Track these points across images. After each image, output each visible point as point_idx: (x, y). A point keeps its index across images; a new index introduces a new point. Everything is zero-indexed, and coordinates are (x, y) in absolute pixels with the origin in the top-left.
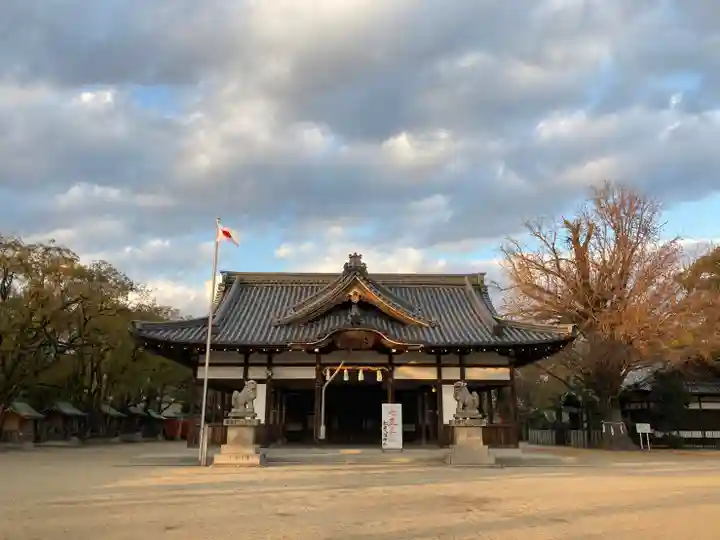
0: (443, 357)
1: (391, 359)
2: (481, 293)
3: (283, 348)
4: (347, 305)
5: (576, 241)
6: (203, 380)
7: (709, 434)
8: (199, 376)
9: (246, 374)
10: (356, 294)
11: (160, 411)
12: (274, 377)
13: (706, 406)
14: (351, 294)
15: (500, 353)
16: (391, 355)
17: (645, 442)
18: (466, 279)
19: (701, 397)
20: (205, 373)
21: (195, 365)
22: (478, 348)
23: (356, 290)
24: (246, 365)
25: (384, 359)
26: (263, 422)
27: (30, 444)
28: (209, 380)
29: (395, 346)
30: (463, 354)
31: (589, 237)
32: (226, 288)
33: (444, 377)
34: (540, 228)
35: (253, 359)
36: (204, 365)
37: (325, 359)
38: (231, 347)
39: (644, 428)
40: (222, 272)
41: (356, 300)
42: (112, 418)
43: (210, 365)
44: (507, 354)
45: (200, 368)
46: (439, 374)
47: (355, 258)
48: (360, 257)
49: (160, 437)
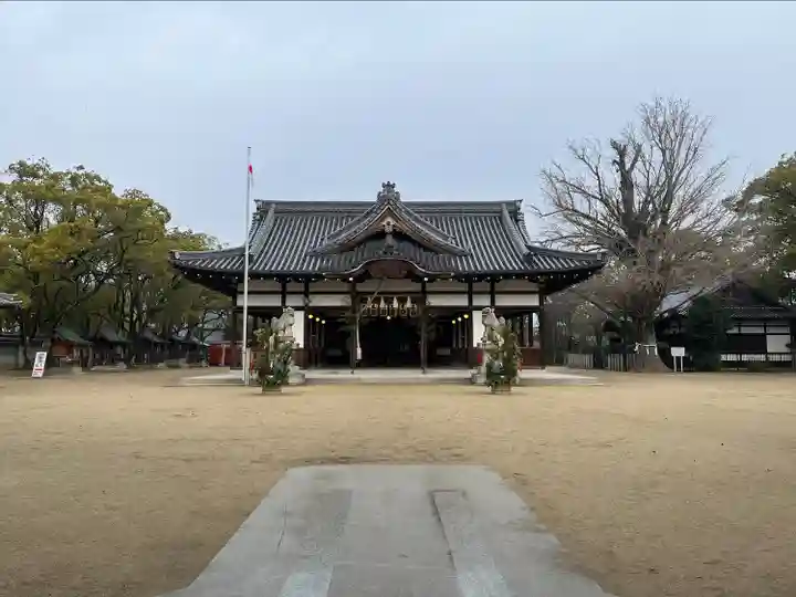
0: (474, 285)
1: (424, 287)
2: (517, 221)
3: (319, 277)
4: (381, 235)
5: (621, 164)
6: (242, 308)
7: (745, 358)
8: (239, 303)
9: (284, 302)
10: (389, 223)
11: (202, 339)
12: (311, 305)
13: (745, 330)
14: (384, 223)
15: (530, 280)
16: (424, 283)
17: (679, 366)
18: (504, 206)
19: (740, 322)
20: (245, 301)
21: (234, 293)
22: (507, 275)
23: (389, 219)
24: (284, 294)
25: (417, 287)
26: (302, 346)
27: (77, 370)
28: (249, 308)
29: (427, 275)
30: (493, 281)
31: (635, 160)
32: (261, 217)
33: (475, 303)
34: (583, 150)
35: (291, 287)
36: (242, 293)
37: (360, 288)
38: (268, 276)
39: (678, 352)
40: (257, 201)
41: (389, 229)
42: (156, 344)
43: (249, 293)
44: (536, 281)
45: (239, 296)
46: (470, 301)
47: (389, 186)
48: (393, 186)
49: (204, 363)
